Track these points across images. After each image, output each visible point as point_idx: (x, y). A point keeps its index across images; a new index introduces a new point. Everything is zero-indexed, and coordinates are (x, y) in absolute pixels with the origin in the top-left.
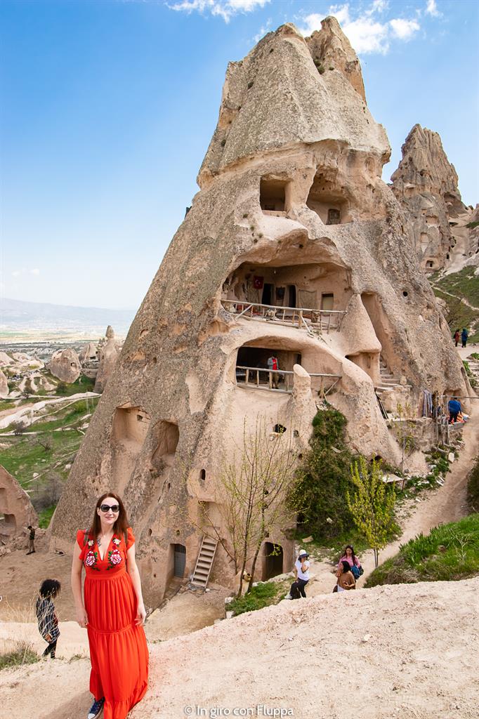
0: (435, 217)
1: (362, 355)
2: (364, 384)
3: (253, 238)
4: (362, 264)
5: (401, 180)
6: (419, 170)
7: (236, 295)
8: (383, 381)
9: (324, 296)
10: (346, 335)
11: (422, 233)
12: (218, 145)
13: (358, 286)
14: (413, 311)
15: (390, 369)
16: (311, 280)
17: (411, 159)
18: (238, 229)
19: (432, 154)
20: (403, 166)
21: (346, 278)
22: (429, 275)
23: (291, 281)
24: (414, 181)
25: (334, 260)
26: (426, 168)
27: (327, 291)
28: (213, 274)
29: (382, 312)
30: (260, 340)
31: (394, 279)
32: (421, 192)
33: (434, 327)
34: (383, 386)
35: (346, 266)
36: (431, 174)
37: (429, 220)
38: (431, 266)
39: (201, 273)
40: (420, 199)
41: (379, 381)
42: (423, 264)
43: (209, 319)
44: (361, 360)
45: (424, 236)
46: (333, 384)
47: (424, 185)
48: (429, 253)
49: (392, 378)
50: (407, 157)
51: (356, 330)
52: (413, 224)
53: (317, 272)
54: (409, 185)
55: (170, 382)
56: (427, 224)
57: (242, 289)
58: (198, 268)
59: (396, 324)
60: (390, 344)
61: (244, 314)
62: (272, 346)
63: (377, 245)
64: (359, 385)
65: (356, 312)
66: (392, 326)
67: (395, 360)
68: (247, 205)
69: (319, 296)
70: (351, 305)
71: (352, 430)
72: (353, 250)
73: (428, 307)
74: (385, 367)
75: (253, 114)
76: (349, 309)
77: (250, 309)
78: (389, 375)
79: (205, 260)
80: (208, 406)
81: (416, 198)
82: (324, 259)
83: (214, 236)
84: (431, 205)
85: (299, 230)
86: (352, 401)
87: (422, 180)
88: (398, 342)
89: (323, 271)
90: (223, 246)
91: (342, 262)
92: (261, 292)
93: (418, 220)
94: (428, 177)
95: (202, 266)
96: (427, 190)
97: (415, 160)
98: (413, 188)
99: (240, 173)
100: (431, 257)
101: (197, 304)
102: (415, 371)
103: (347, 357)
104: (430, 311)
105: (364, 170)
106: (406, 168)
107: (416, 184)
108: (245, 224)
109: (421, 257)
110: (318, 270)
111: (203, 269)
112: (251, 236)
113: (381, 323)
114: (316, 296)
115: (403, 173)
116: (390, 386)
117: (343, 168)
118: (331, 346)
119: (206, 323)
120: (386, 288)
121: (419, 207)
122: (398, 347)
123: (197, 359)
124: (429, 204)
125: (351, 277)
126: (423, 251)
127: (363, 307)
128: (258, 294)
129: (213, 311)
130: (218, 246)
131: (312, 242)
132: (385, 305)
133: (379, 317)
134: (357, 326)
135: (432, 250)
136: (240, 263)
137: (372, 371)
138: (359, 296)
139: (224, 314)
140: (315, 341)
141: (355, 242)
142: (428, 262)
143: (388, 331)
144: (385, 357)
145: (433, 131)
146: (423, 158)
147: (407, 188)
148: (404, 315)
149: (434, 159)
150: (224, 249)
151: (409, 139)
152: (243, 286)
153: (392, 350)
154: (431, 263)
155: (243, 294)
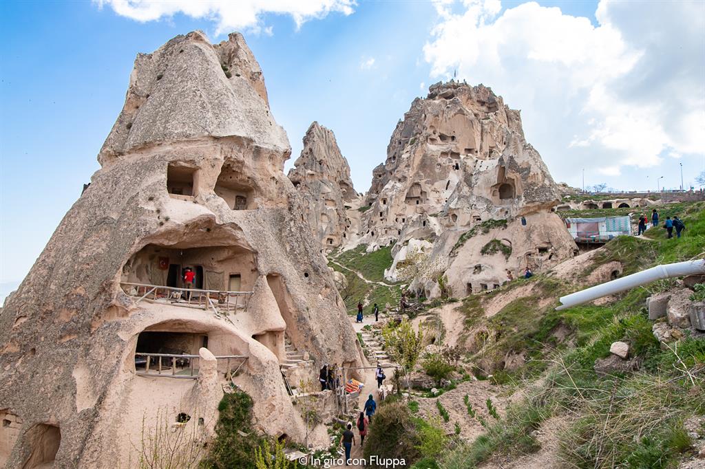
0: (333, 201)
1: (268, 334)
2: (270, 363)
3: (159, 221)
4: (267, 248)
5: (303, 167)
6: (318, 160)
7: (137, 277)
8: (288, 358)
9: (232, 276)
10: (253, 314)
11: (322, 214)
12: (123, 127)
13: (263, 267)
14: (313, 290)
15: (294, 345)
16: (219, 262)
17: (311, 150)
18: (142, 211)
19: (329, 147)
20: (304, 155)
21: (252, 260)
22: (330, 251)
23: (198, 262)
24: (314, 169)
25: (241, 243)
26: (324, 159)
27: (235, 272)
28: (112, 255)
29: (286, 292)
30: (163, 324)
31: (296, 262)
32: (320, 178)
33: (332, 304)
34: (288, 362)
35: (252, 249)
36: (328, 164)
37: (328, 202)
38: (331, 243)
39: (99, 254)
40: (320, 185)
41: (285, 359)
42: (324, 242)
43: (105, 303)
44: (267, 338)
45: (324, 217)
46: (240, 365)
47: (322, 173)
48: (328, 232)
49: (296, 354)
50: (308, 147)
51: (262, 310)
52: (314, 205)
53: (225, 254)
54: (310, 172)
55: (52, 376)
56: (327, 206)
57: (145, 270)
58: (95, 249)
59: (298, 303)
60: (294, 322)
61: (146, 297)
62: (177, 329)
63: (280, 230)
64: (265, 364)
65: (262, 292)
66: (295, 305)
67: (298, 338)
68: (154, 188)
69: (227, 277)
70: (257, 286)
71: (258, 410)
72: (259, 235)
73: (326, 286)
74: (290, 344)
75: (161, 104)
76: (256, 290)
77: (154, 291)
78: (293, 352)
79: (104, 240)
80: (100, 401)
81: (316, 183)
82: (232, 243)
83: (115, 216)
84: (329, 190)
85: (207, 215)
86: (257, 381)
87: (321, 168)
88: (301, 319)
89: (230, 253)
90: (126, 227)
91: (249, 245)
92: (166, 273)
93: (319, 202)
94: (325, 166)
95: (100, 246)
96: (325, 177)
97: (315, 151)
98: (313, 175)
99: (146, 156)
100: (330, 235)
101: (91, 287)
102: (316, 347)
103: (254, 337)
104: (328, 290)
105: (268, 164)
106: (307, 157)
107: (316, 171)
108: (151, 207)
109: (322, 234)
110: (226, 253)
111: (100, 249)
112: (157, 219)
113: (285, 302)
114: (223, 277)
115: (304, 161)
116: (295, 362)
117: (249, 160)
118: (239, 326)
119: (101, 308)
120: (290, 271)
121: (320, 191)
122: (301, 325)
123: (88, 348)
124: (328, 189)
125: (257, 260)
126: (324, 230)
127: (268, 287)
128: (163, 274)
129: (110, 295)
130: (119, 227)
131: (220, 227)
132: (289, 286)
133: (284, 297)
134: (263, 306)
135: (331, 229)
136: (144, 245)
137: (278, 349)
138: (265, 277)
139: (124, 298)
140: (222, 323)
141: (260, 227)
142: (328, 239)
143: (292, 310)
144: (289, 334)
145: (329, 128)
146: (321, 151)
147: (309, 174)
148: (305, 294)
149: (330, 152)
150: (126, 230)
151: (309, 133)
152: (147, 266)
153: (295, 327)
154: (331, 241)
155: (146, 275)
